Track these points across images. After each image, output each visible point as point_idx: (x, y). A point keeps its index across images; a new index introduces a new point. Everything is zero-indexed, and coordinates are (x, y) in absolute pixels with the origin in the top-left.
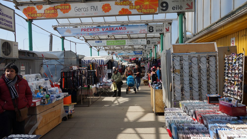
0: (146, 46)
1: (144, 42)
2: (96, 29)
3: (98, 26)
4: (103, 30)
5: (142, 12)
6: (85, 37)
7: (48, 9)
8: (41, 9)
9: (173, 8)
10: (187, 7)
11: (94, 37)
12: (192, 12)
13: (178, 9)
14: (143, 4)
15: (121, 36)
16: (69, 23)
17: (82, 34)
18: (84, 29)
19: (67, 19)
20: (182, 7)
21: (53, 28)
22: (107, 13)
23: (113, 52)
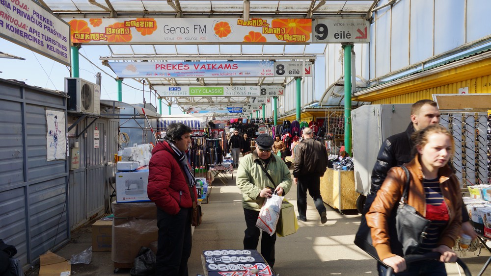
0: (255, 98)
1: (256, 91)
2: (183, 66)
3: (187, 61)
4: (196, 69)
5: (285, 39)
6: (149, 79)
7: (112, 26)
8: (98, 25)
9: (335, 36)
10: (359, 35)
11: (169, 80)
12: (361, 44)
13: (344, 38)
14: (286, 25)
15: (216, 79)
16: (132, 53)
17: (157, 74)
18: (161, 65)
19: (129, 46)
20: (350, 35)
21: (102, 61)
22: (223, 38)
23: (191, 109)
